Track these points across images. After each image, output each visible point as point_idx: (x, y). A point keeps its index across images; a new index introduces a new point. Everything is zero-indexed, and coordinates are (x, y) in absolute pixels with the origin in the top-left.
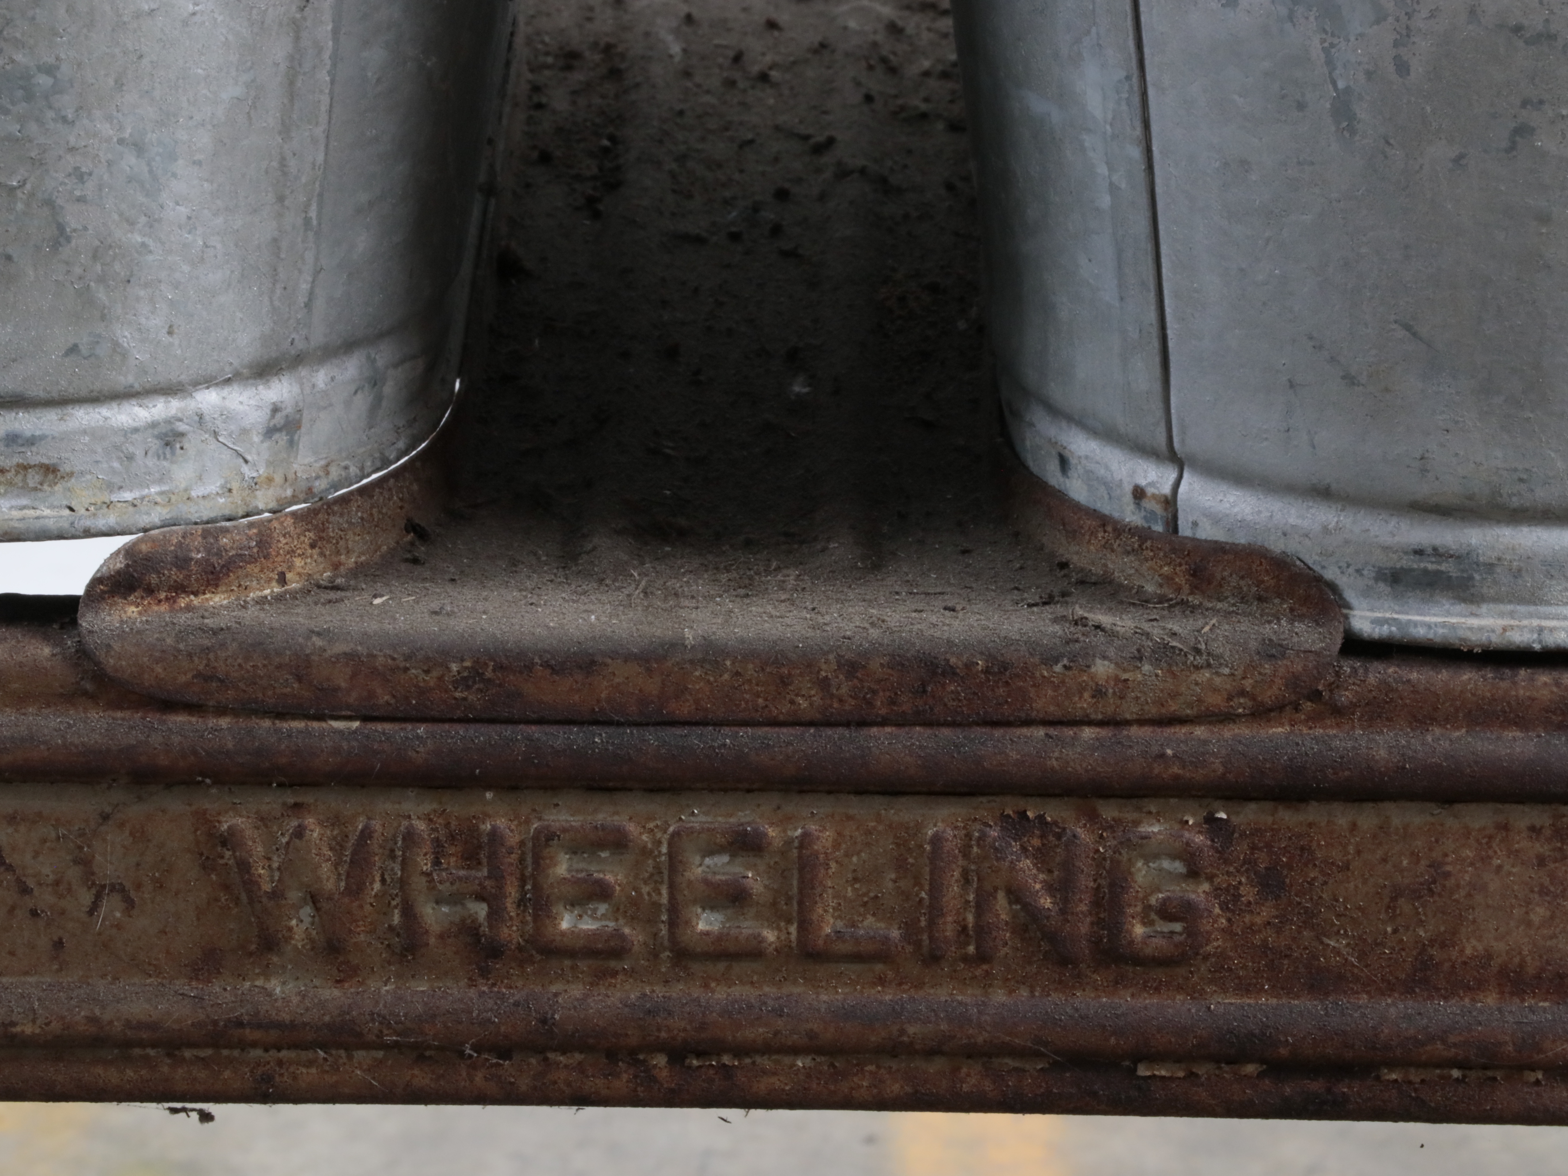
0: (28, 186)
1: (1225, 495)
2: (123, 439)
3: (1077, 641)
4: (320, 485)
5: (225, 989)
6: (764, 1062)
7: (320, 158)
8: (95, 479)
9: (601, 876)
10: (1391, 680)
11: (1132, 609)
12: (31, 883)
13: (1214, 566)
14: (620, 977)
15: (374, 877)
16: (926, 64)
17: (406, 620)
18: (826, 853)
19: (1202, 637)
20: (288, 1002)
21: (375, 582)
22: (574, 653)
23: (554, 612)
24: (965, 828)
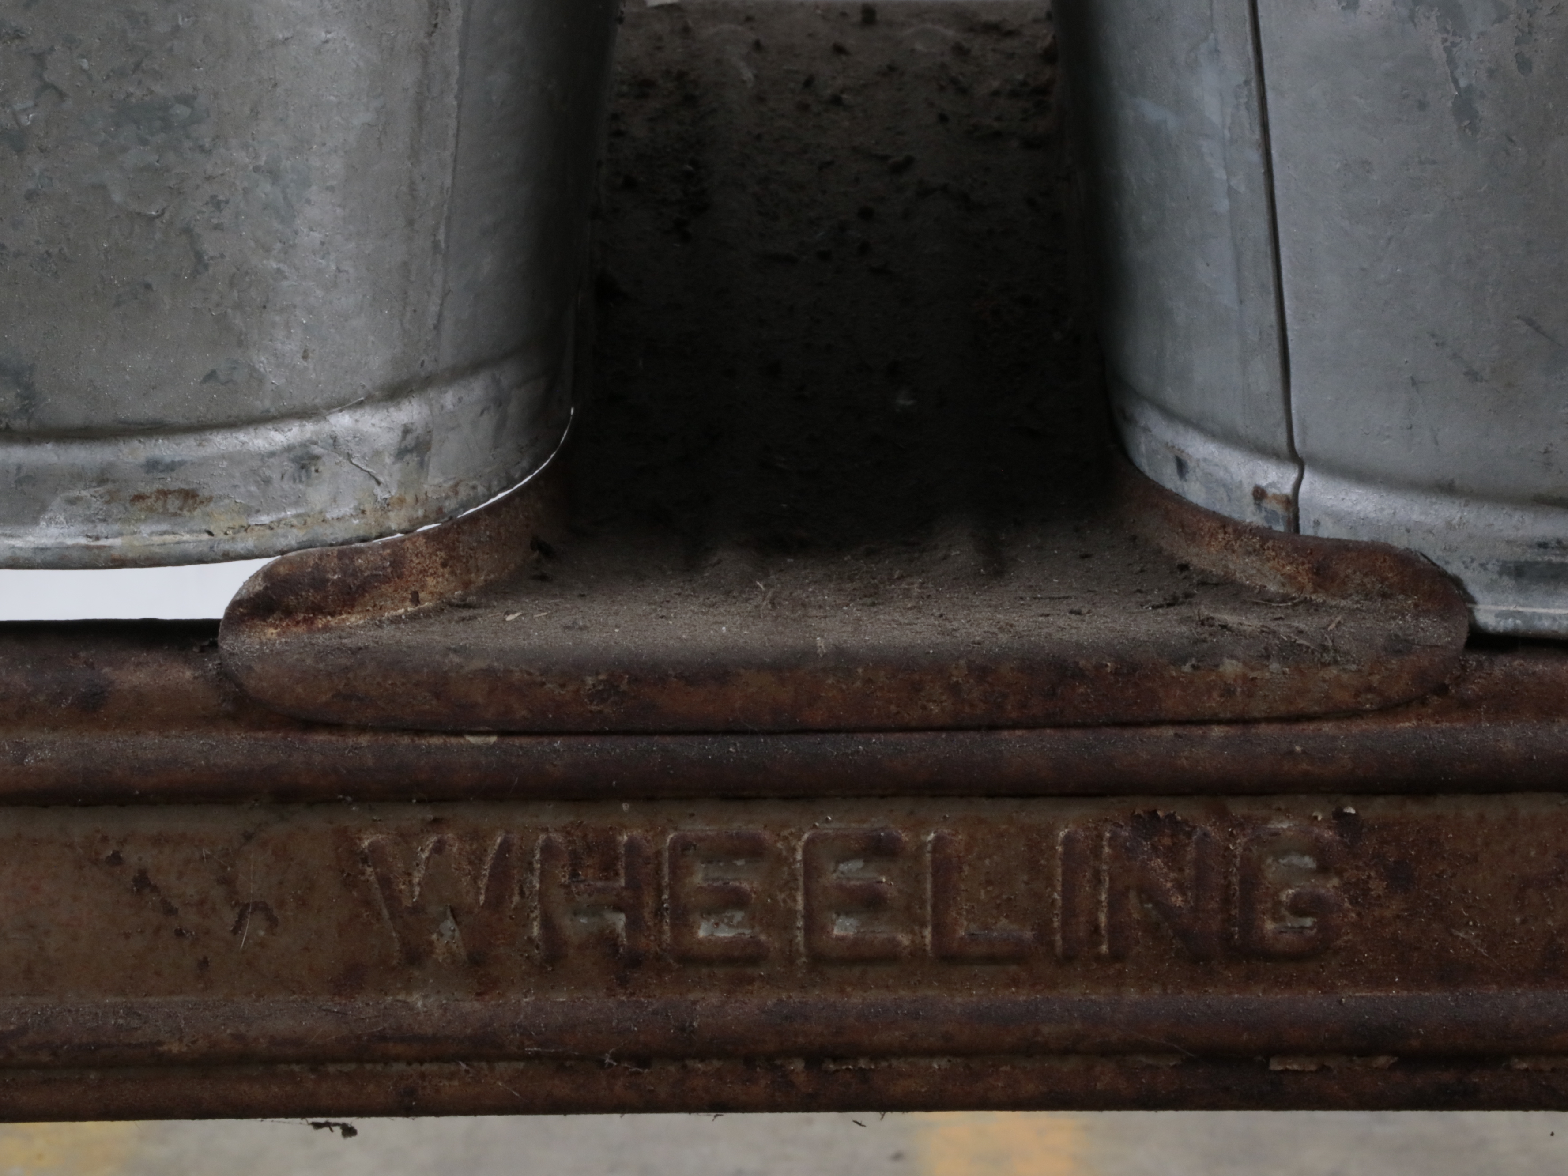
0: (167, 215)
1: (1347, 494)
2: (260, 463)
3: (1204, 641)
4: (450, 505)
5: (368, 1005)
6: (900, 1065)
7: (448, 182)
8: (233, 503)
9: (737, 884)
10: (1517, 673)
11: (1256, 608)
12: (175, 903)
13: (1336, 564)
14: (757, 984)
15: (513, 889)
16: (996, 84)
17: (540, 635)
18: (959, 857)
19: (1328, 634)
20: (430, 1015)
21: (506, 600)
22: (708, 663)
23: (685, 624)
24: (1096, 829)
